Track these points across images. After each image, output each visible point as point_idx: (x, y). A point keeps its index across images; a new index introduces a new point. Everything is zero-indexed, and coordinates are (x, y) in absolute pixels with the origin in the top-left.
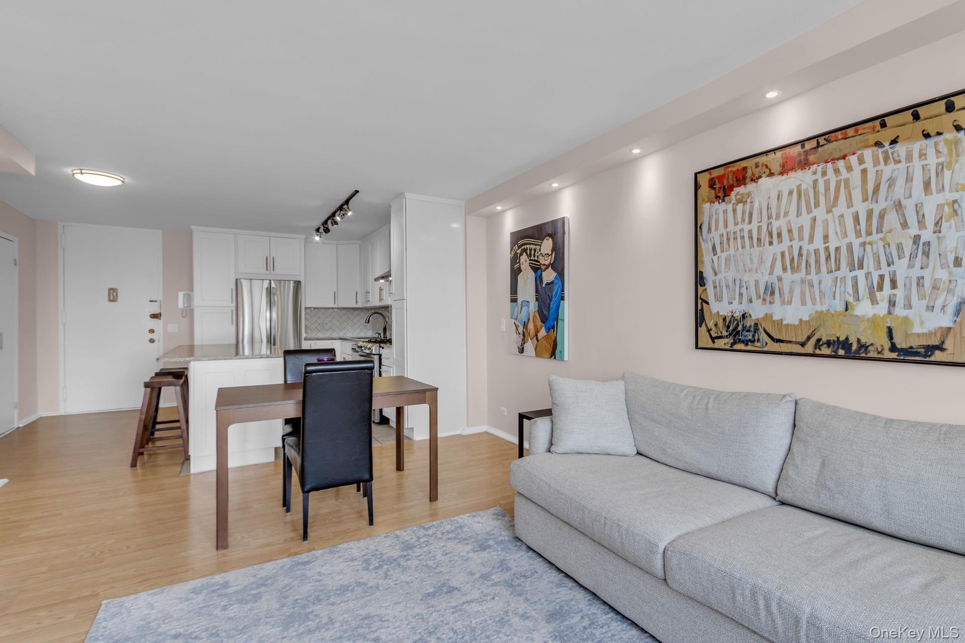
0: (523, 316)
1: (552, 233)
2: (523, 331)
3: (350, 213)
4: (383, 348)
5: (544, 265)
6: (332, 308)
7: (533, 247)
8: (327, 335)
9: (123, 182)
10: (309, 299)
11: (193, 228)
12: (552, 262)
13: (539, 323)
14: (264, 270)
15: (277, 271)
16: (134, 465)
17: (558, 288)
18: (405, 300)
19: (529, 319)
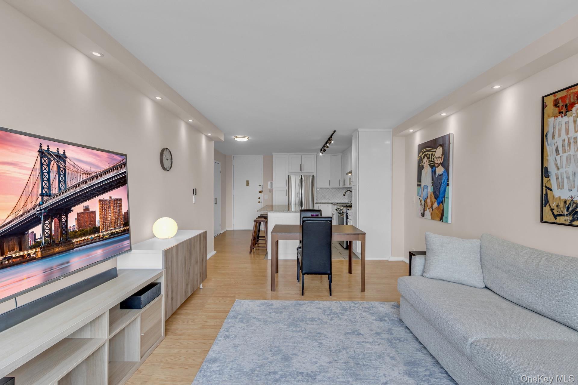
0: (424, 195)
1: (442, 144)
2: (424, 203)
3: (332, 142)
4: (349, 210)
5: (437, 164)
6: (329, 188)
7: (431, 153)
8: (326, 201)
9: (249, 139)
10: (318, 184)
11: (273, 153)
12: (442, 162)
13: (434, 199)
14: (300, 171)
15: (304, 171)
16: (250, 253)
17: (445, 178)
18: (358, 186)
19: (428, 197)
